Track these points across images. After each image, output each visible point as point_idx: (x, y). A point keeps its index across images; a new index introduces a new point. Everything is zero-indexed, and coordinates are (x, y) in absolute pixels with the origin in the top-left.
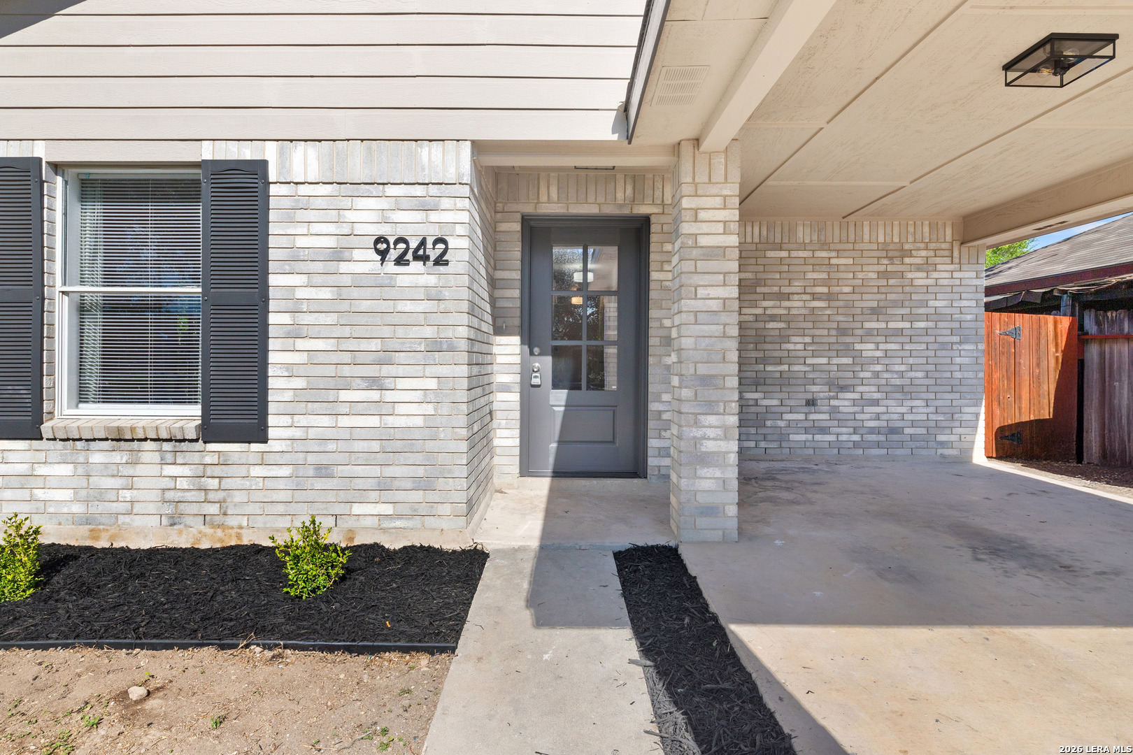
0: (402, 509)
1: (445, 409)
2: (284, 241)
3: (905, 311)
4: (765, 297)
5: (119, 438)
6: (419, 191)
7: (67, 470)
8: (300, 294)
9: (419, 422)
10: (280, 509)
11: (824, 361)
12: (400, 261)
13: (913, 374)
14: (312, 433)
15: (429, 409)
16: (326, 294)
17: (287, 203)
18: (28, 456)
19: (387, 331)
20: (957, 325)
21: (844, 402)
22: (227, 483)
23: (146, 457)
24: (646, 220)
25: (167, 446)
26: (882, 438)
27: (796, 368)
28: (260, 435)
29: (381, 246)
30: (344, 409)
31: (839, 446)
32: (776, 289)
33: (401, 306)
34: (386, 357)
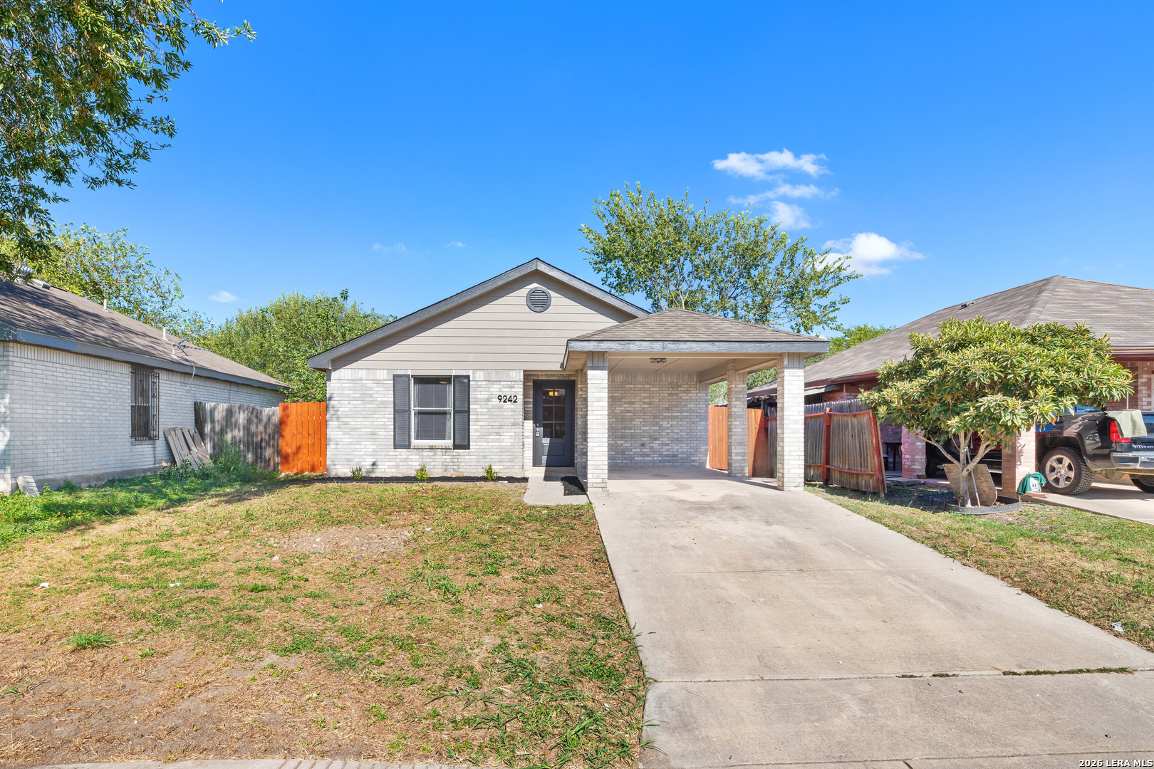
0: (505, 467)
1: (517, 440)
2: (474, 396)
3: (679, 409)
4: (625, 403)
5: (431, 448)
6: (509, 383)
7: (418, 457)
8: (478, 410)
9: (510, 444)
10: (473, 467)
11: (648, 428)
12: (505, 402)
13: (682, 434)
14: (482, 447)
15: (512, 441)
16: (485, 410)
17: (475, 386)
18: (407, 453)
19: (501, 420)
20: (698, 414)
21: (656, 445)
22: (459, 460)
23: (438, 453)
24: (574, 381)
25: (443, 451)
26: (670, 458)
27: (637, 431)
28: (467, 447)
29: (500, 398)
30: (490, 441)
31: (653, 461)
32: (629, 400)
33: (505, 413)
34: (501, 427)
